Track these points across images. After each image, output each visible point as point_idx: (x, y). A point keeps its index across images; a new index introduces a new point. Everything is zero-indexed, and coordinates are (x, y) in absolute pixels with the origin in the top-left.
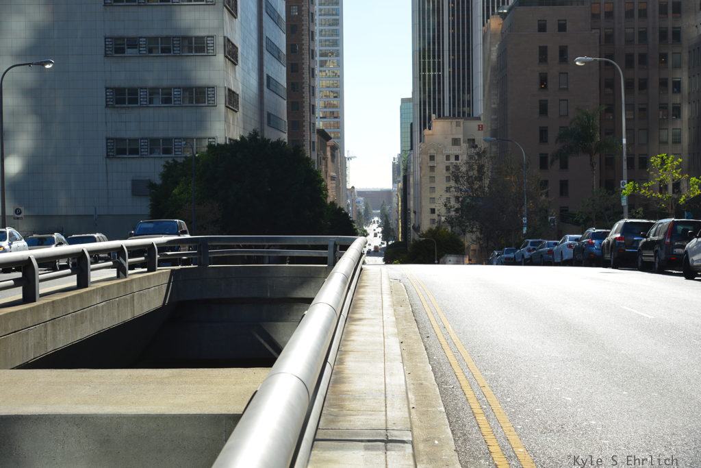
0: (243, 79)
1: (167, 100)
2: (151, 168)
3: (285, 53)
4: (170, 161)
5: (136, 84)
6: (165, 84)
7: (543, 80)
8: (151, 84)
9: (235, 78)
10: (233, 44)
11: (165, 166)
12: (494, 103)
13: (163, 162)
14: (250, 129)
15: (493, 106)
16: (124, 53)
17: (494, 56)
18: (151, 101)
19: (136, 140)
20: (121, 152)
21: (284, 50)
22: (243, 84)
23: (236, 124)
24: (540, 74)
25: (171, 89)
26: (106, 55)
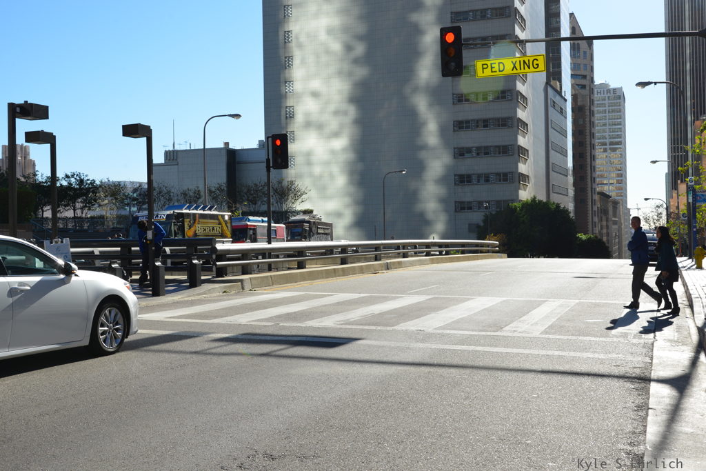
1: (487, 180)
2: (477, 217)
4: (488, 214)
5: (470, 172)
6: (486, 171)
8: (478, 172)
11: (485, 216)
13: (483, 214)
16: (464, 156)
18: (479, 181)
19: (470, 202)
20: (463, 209)
22: (532, 170)
25: (489, 174)
26: (455, 158)
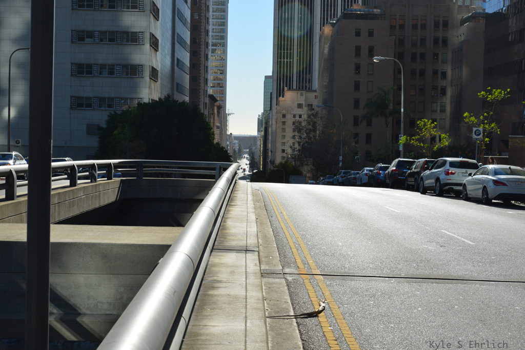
0: (161, 60)
1: (111, 73)
2: (100, 117)
3: (189, 43)
4: (112, 112)
5: (91, 61)
6: (110, 62)
7: (358, 68)
8: (101, 62)
9: (156, 60)
10: (156, 38)
11: (109, 116)
12: (325, 82)
13: (108, 113)
14: (165, 93)
15: (325, 84)
16: (84, 41)
17: (326, 51)
18: (101, 73)
19: (90, 98)
20: (80, 105)
21: (188, 42)
22: (161, 64)
23: (156, 89)
24: (355, 64)
25: (114, 65)
26: (72, 42)
